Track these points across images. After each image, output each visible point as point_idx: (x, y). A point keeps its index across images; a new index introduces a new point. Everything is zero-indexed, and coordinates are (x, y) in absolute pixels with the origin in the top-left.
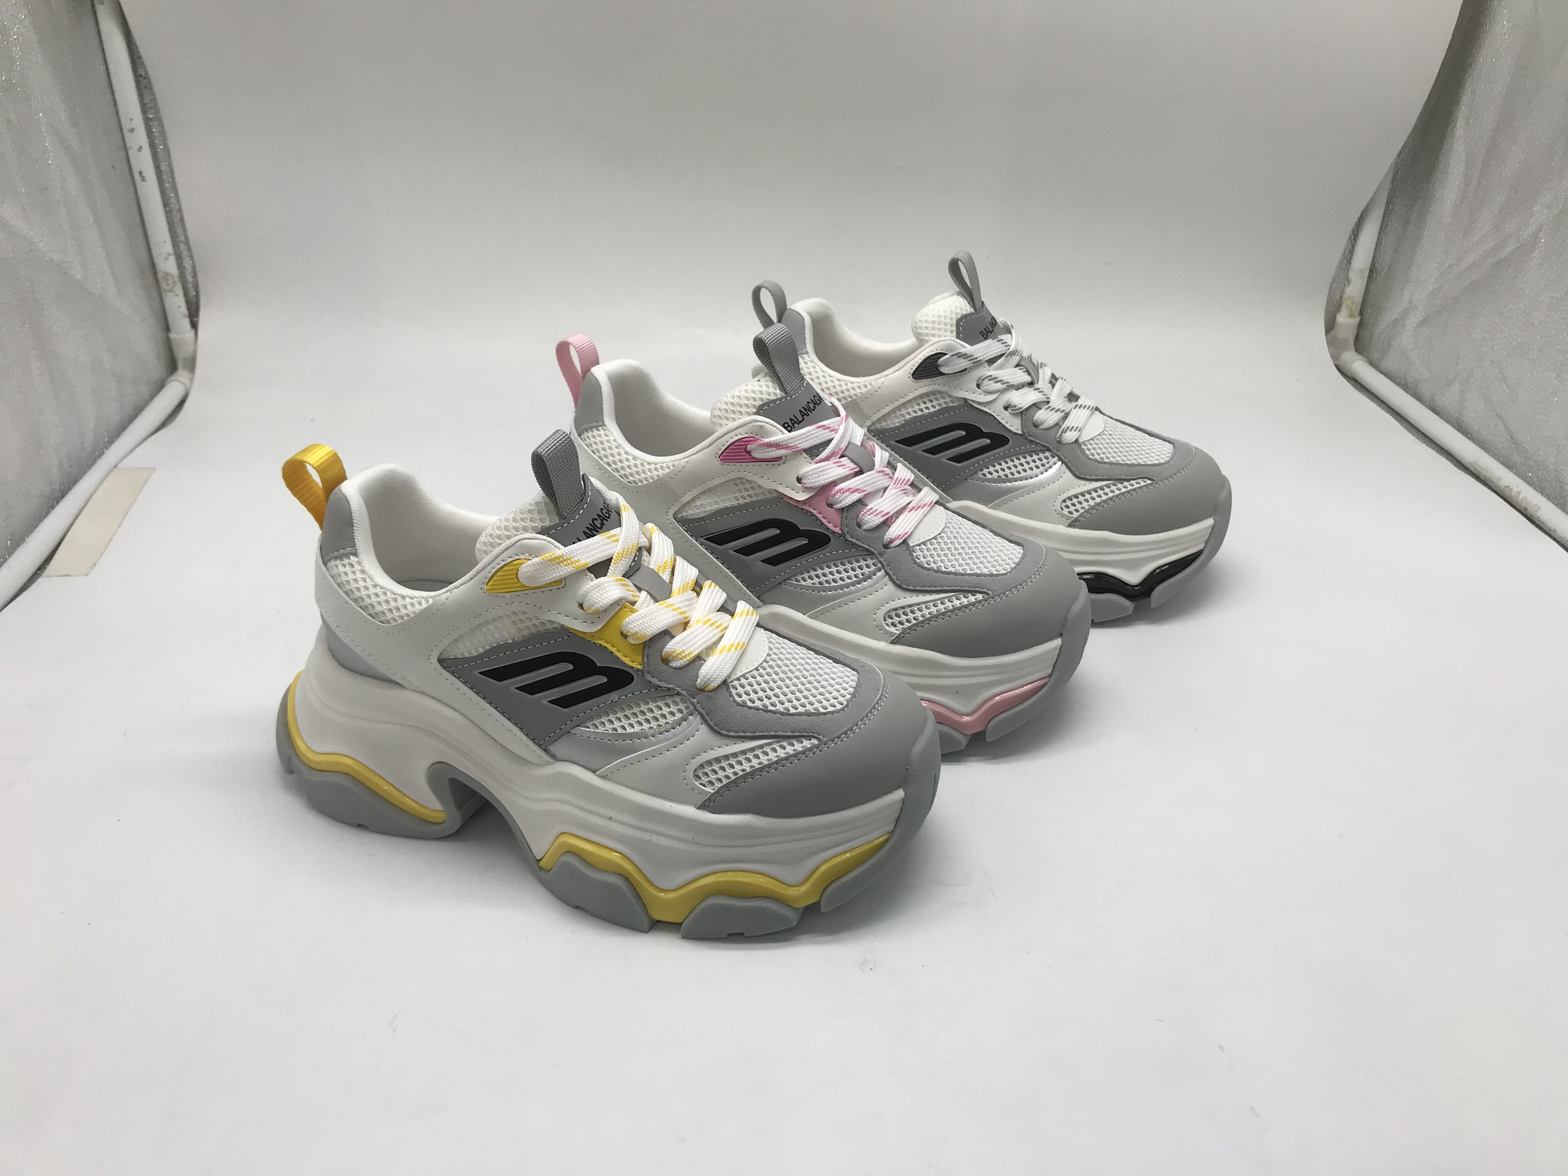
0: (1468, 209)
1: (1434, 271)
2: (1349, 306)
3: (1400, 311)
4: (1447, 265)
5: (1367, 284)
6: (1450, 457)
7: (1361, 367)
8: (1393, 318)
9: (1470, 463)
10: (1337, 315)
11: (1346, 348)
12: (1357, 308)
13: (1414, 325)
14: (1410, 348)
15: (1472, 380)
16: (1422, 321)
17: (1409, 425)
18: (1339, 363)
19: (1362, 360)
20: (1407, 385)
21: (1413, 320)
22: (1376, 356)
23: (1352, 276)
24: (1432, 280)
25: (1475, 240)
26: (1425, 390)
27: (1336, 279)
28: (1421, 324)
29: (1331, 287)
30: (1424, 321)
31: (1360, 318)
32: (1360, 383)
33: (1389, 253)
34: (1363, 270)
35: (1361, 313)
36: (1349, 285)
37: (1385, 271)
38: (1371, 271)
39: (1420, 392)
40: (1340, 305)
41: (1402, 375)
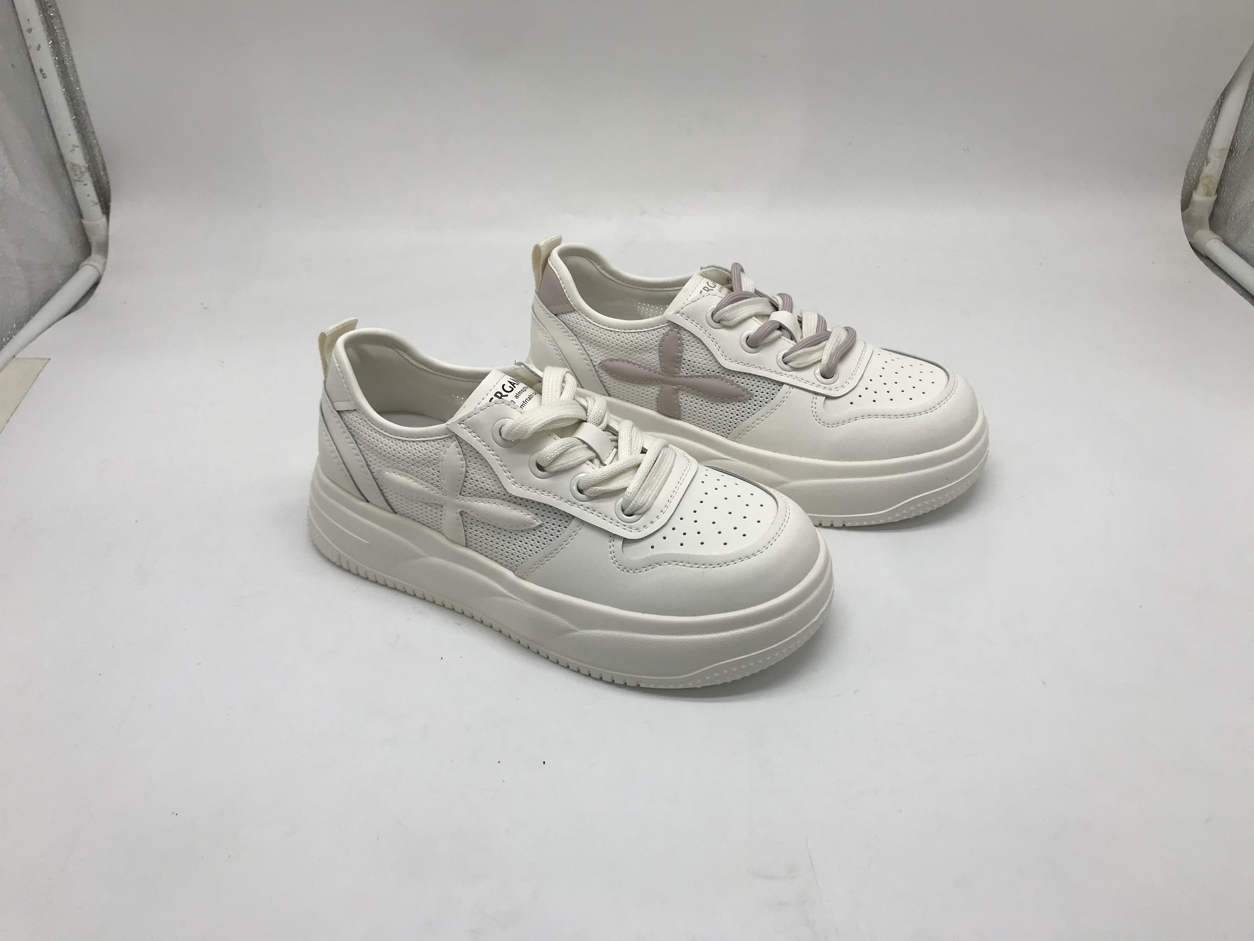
2: (1206, 185)
5: (1225, 164)
7: (1214, 245)
10: (1194, 193)
11: (1201, 226)
12: (1214, 187)
18: (1193, 241)
19: (1216, 238)
22: (1232, 236)
23: (1212, 155)
27: (1195, 158)
29: (1189, 166)
32: (1214, 263)
34: (1223, 149)
35: (1218, 191)
36: (1207, 164)
38: (1231, 151)
40: (1198, 182)
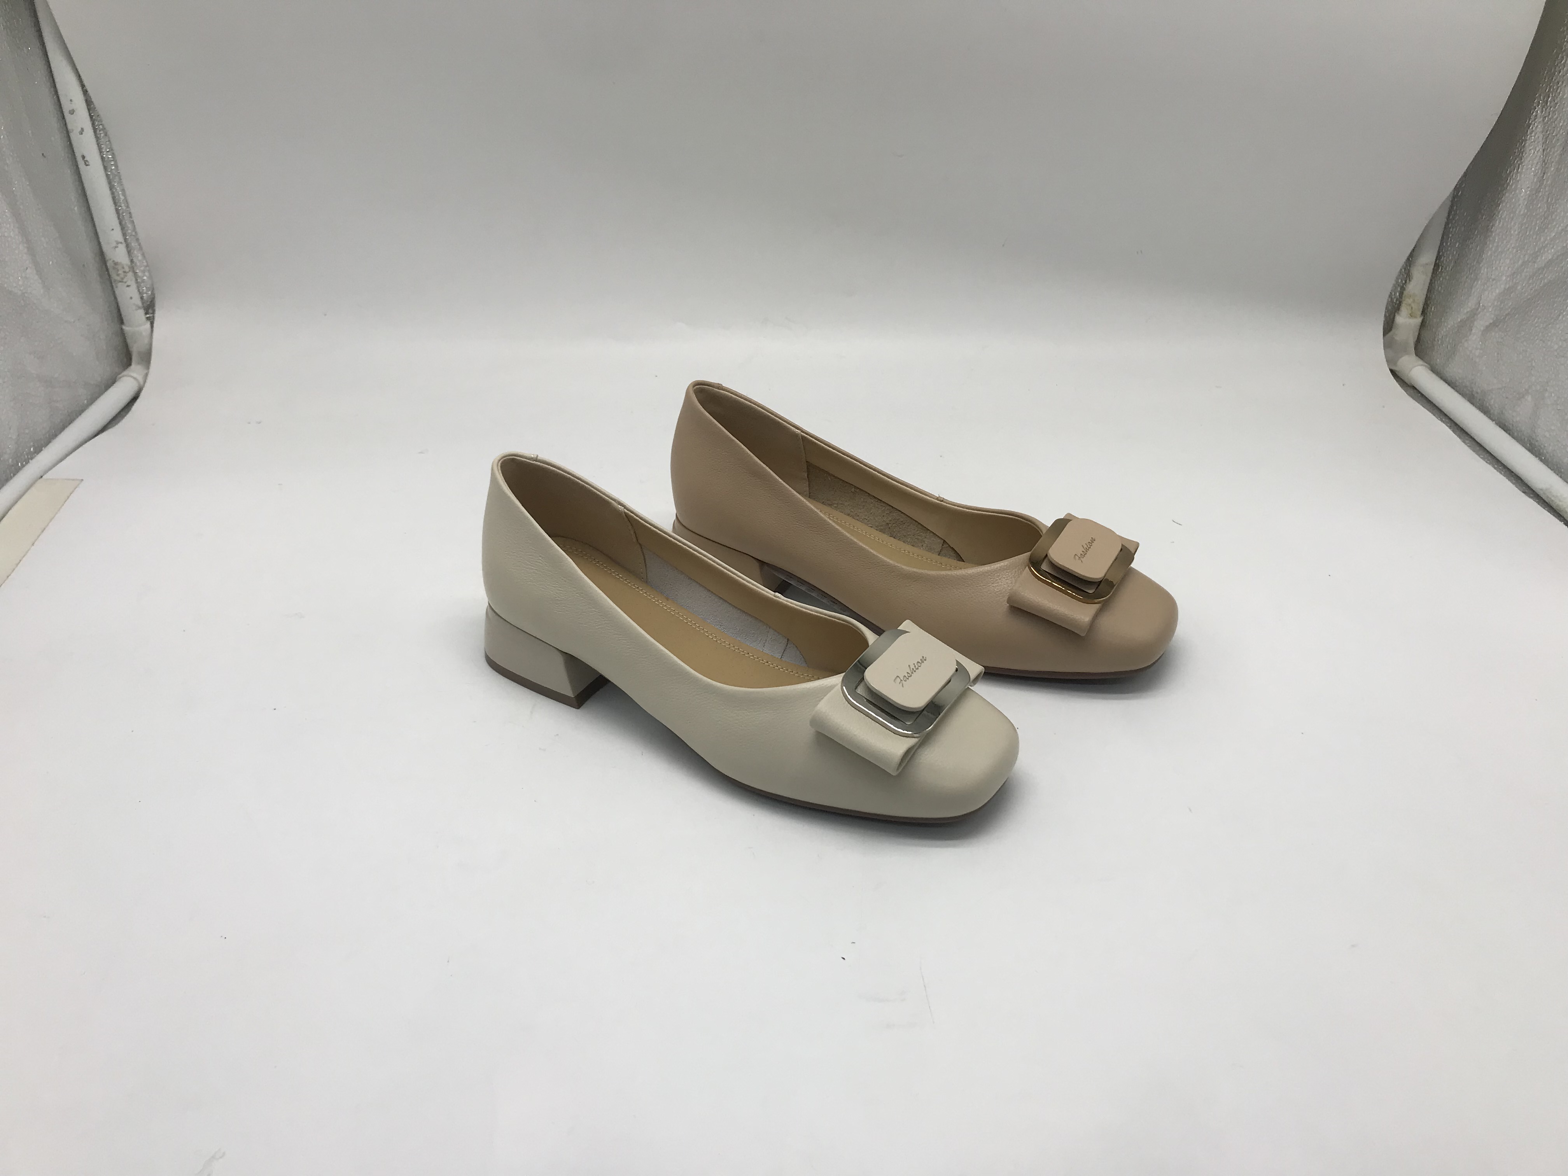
0: (1545, 201)
1: (1506, 268)
2: (1410, 305)
3: (1467, 312)
4: (1520, 262)
5: (1431, 280)
6: (1520, 481)
7: (1420, 374)
8: (1459, 320)
9: (1541, 490)
10: (1396, 314)
11: (1405, 352)
12: (1418, 307)
13: (1482, 329)
14: (1477, 354)
15: (1547, 395)
16: (1491, 324)
17: (1474, 443)
18: (1395, 367)
19: (1422, 365)
20: (1472, 394)
21: (1480, 324)
22: (1439, 361)
23: (1415, 271)
24: (1504, 278)
25: (1554, 234)
26: (1494, 402)
28: (1488, 329)
30: (1494, 325)
31: (1422, 317)
32: (1419, 392)
33: (1457, 246)
34: (1427, 264)
35: (1424, 313)
36: (1410, 281)
37: (1452, 264)
38: (1437, 265)
39: (1488, 405)
40: (1400, 303)
41: (1468, 384)
